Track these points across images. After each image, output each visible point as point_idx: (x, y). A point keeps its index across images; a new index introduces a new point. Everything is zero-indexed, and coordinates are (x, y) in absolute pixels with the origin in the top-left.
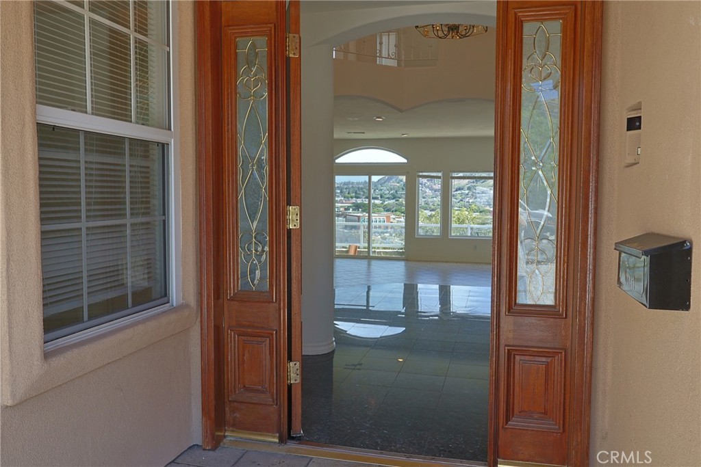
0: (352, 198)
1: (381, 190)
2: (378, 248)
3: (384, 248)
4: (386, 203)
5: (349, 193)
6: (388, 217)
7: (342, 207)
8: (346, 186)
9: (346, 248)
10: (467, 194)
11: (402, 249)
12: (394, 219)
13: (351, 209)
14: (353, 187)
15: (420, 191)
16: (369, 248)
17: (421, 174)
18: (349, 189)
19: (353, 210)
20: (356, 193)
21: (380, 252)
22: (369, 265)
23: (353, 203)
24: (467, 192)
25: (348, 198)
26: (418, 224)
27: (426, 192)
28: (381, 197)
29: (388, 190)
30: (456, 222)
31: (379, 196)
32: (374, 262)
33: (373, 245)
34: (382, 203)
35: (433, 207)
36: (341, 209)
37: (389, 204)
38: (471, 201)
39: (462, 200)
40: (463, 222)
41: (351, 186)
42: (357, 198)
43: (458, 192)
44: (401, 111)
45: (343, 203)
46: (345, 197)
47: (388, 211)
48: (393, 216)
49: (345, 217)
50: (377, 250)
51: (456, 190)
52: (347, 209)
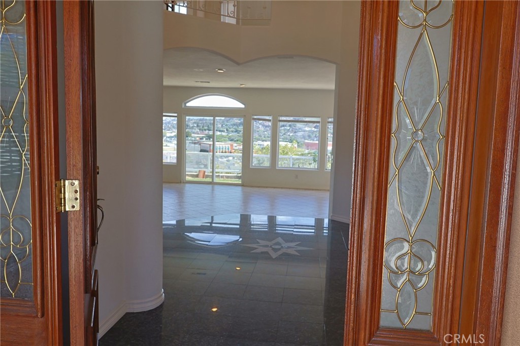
0: (205, 130)
1: (227, 125)
2: (222, 173)
3: (226, 173)
4: (230, 135)
5: (203, 127)
6: (232, 146)
7: (198, 137)
8: (201, 122)
9: (196, 172)
10: (289, 130)
11: (240, 174)
12: (236, 146)
13: (204, 139)
14: (206, 122)
15: (254, 127)
16: (213, 172)
17: (255, 117)
18: (203, 124)
19: (206, 139)
20: (208, 126)
21: (223, 176)
22: (213, 190)
23: (206, 134)
24: (288, 128)
25: (202, 130)
26: (252, 155)
27: (259, 128)
28: (227, 130)
29: (232, 125)
30: (281, 153)
31: (225, 130)
32: (216, 187)
33: (217, 170)
34: (228, 135)
35: (264, 139)
36: (197, 138)
37: (232, 136)
38: (291, 135)
39: (285, 134)
40: (287, 153)
41: (205, 122)
42: (209, 130)
43: (282, 128)
44: (238, 64)
45: (198, 134)
46: (200, 130)
47: (231, 140)
48: (235, 145)
49: (200, 144)
50: (221, 175)
51: (281, 127)
52: (201, 139)
